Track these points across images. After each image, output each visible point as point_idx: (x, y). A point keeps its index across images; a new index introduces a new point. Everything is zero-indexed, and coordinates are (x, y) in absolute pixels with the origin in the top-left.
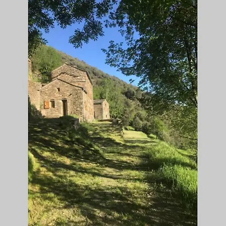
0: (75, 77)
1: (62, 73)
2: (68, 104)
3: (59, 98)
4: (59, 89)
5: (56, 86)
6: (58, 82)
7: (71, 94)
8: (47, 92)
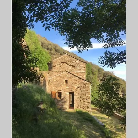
0: (74, 67)
1: (62, 63)
2: (75, 97)
3: (66, 90)
4: (66, 81)
5: (64, 78)
6: (67, 74)
7: (78, 88)
8: (55, 83)
